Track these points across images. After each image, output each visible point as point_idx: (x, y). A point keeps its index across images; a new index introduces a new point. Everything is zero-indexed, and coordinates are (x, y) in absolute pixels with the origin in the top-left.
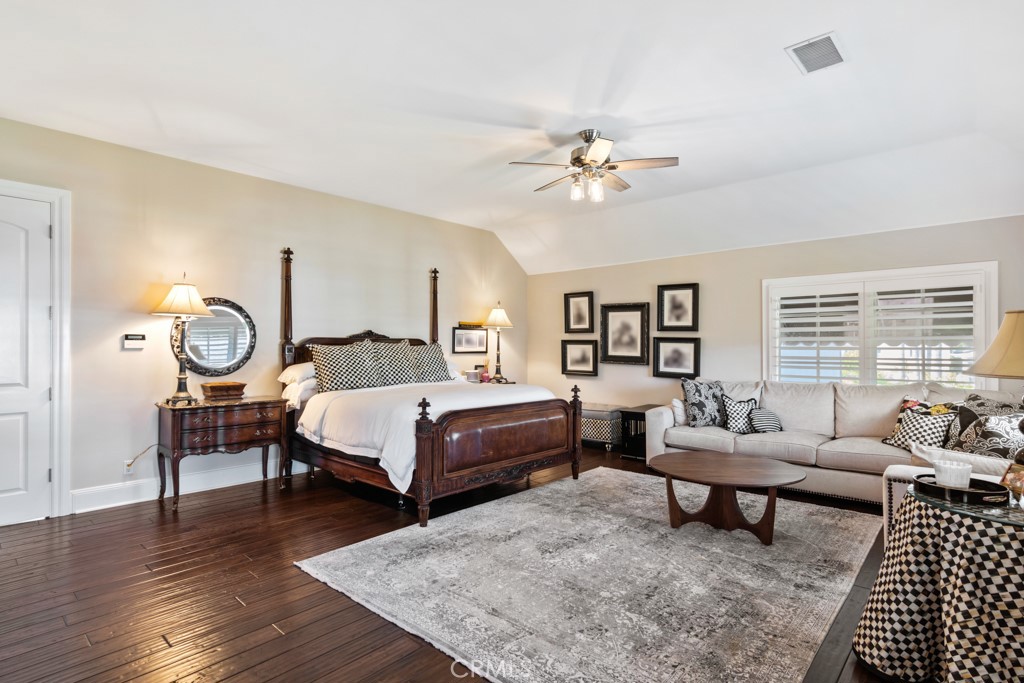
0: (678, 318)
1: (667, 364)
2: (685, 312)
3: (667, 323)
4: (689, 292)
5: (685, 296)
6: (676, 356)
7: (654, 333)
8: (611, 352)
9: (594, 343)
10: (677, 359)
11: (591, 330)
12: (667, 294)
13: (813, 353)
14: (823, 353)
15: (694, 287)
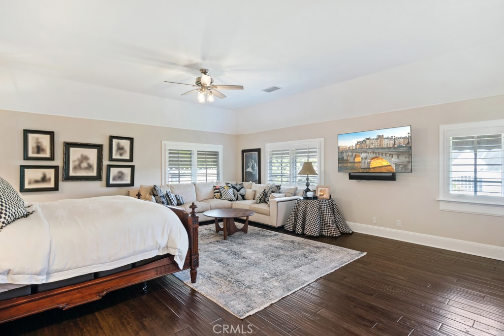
0: (121, 155)
1: (114, 179)
2: (125, 152)
3: (114, 157)
4: (128, 142)
5: (126, 144)
6: (120, 175)
7: (106, 162)
8: (72, 174)
9: (56, 168)
10: (121, 176)
11: (52, 158)
12: (115, 141)
13: (177, 172)
14: (181, 172)
15: (131, 140)
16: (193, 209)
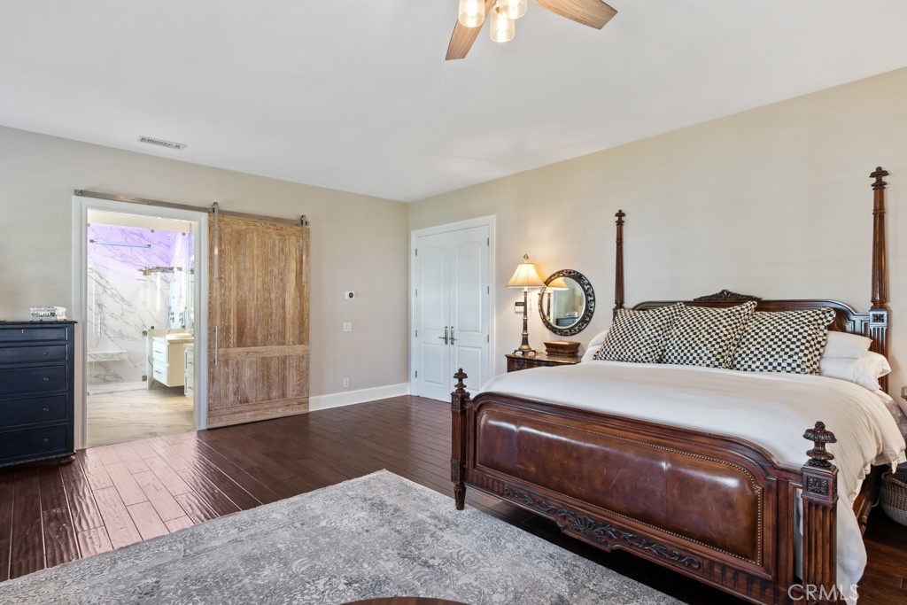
16: (460, 380)
